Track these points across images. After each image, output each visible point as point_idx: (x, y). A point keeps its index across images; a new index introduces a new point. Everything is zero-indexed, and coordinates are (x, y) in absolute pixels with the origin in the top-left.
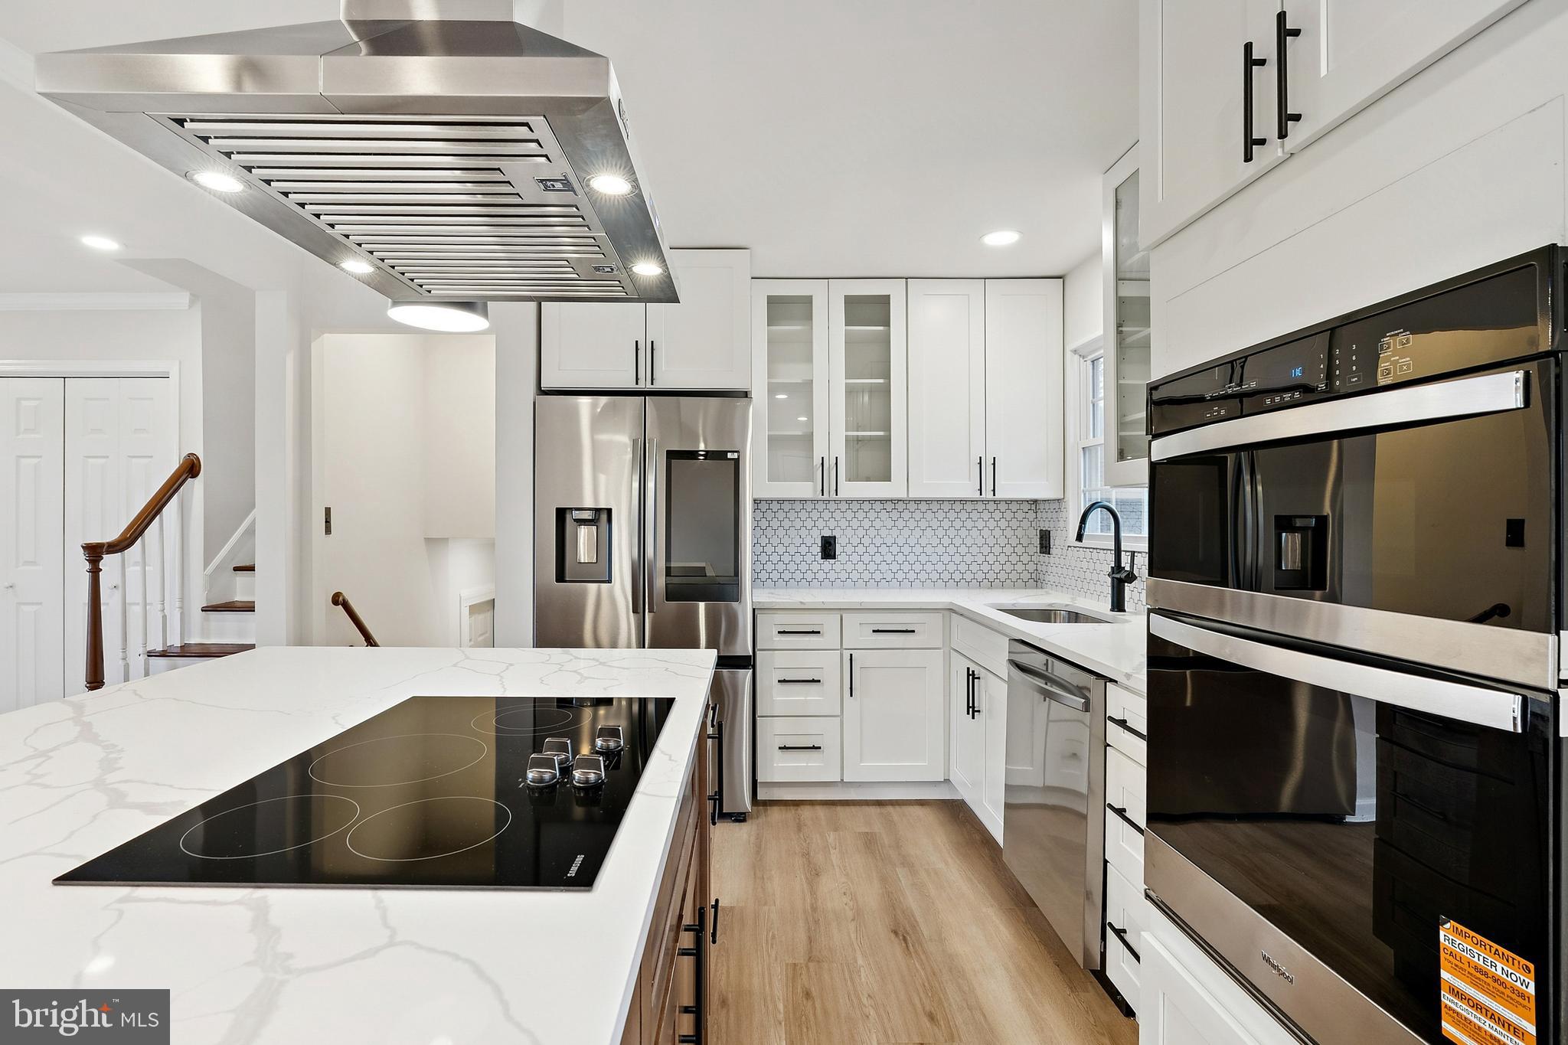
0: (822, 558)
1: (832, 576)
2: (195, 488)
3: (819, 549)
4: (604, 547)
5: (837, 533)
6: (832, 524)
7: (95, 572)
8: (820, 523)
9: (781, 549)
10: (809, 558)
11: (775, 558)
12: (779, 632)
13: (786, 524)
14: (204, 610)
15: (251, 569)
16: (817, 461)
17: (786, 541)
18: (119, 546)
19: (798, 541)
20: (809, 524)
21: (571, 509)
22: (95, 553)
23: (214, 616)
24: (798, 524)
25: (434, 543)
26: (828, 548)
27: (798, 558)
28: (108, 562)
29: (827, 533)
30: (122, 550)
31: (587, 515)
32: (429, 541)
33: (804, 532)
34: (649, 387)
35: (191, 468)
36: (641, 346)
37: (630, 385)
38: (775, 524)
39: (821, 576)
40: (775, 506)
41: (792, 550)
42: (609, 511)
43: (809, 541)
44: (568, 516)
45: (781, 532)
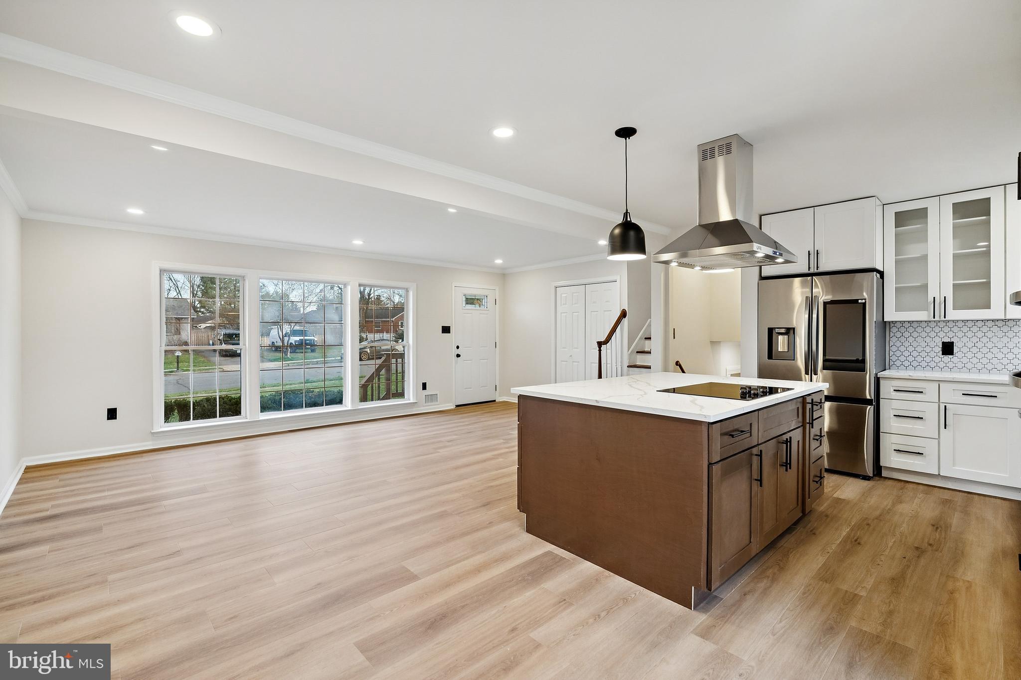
0: (942, 355)
1: (951, 365)
2: (625, 321)
3: (940, 349)
4: (792, 345)
5: (954, 340)
6: (951, 334)
7: (600, 350)
8: (942, 334)
9: (911, 349)
10: (932, 354)
11: (906, 354)
12: (894, 390)
13: (915, 334)
14: (628, 367)
15: (650, 338)
16: (931, 299)
17: (915, 344)
18: (606, 342)
19: (924, 344)
20: (933, 334)
21: (775, 328)
22: (600, 344)
23: (631, 369)
24: (924, 334)
25: (714, 343)
26: (948, 349)
27: (924, 354)
28: (603, 347)
29: (947, 340)
30: (606, 344)
31: (783, 331)
32: (712, 343)
33: (928, 340)
34: (816, 271)
35: (624, 314)
36: (812, 253)
37: (806, 271)
38: (907, 334)
39: (942, 365)
40: (907, 325)
41: (919, 349)
42: (794, 329)
43: (932, 344)
44: (774, 331)
45: (911, 339)
